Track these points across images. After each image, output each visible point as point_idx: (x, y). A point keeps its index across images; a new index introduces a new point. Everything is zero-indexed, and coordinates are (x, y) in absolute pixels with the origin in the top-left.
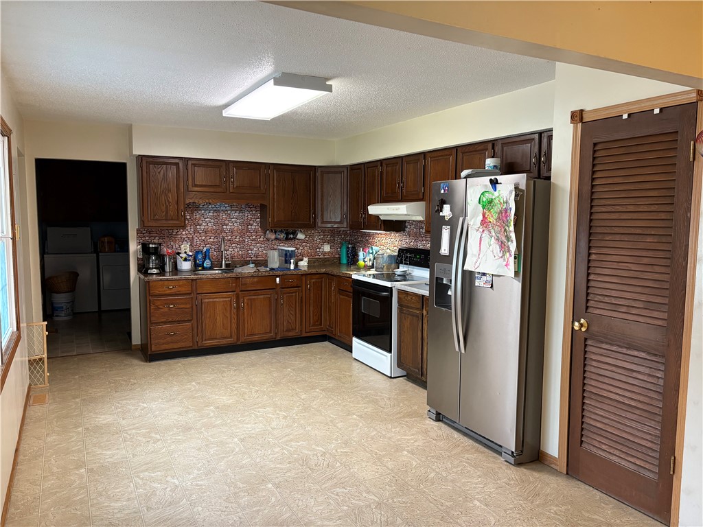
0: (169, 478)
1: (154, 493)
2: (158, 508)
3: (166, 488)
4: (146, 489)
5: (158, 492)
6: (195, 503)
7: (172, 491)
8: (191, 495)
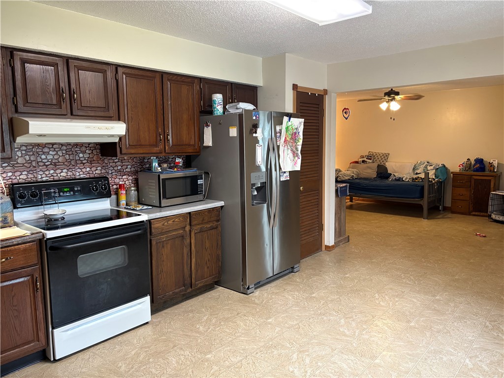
0: (471, 366)
1: (492, 363)
2: (497, 352)
3: (479, 361)
4: (496, 369)
5: (488, 362)
6: (470, 342)
7: (476, 356)
8: (467, 347)
